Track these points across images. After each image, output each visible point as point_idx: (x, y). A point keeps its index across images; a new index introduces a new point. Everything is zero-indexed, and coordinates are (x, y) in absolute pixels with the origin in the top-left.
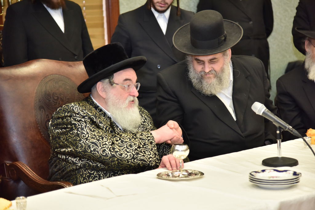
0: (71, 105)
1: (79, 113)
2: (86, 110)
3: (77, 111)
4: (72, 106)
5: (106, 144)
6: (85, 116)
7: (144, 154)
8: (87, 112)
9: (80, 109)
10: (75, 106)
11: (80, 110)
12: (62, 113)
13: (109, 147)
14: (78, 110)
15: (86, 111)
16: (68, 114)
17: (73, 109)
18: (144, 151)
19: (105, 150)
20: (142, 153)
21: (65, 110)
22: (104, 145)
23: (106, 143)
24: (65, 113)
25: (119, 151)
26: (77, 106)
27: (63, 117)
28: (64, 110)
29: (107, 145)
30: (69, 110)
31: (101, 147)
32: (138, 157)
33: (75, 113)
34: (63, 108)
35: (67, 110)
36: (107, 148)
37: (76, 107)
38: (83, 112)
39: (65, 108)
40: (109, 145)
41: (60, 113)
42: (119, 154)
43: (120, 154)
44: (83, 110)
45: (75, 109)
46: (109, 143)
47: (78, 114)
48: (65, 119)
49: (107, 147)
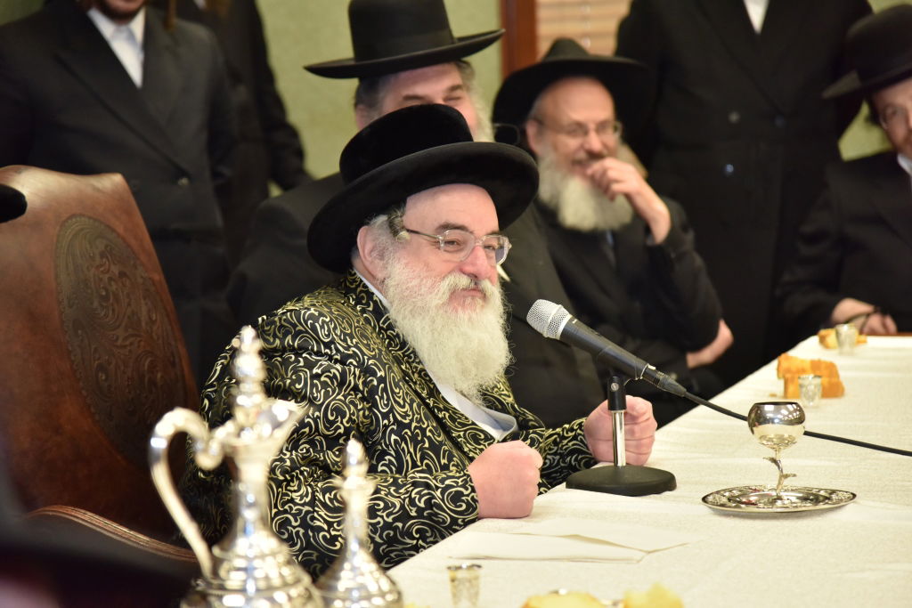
0: (309, 312)
1: (332, 342)
2: (354, 338)
3: (328, 336)
4: (311, 316)
5: (292, 501)
6: (350, 356)
7: (418, 539)
8: (357, 343)
9: (335, 328)
10: (322, 318)
11: (336, 335)
12: (275, 336)
13: (301, 511)
14: (329, 330)
15: (354, 341)
16: (293, 341)
17: (314, 328)
18: (417, 531)
19: (287, 521)
20: (414, 538)
21: (286, 327)
22: (289, 501)
23: (294, 495)
24: (285, 336)
25: (326, 527)
26: (328, 320)
27: (275, 350)
28: (282, 326)
29: (296, 504)
30: (300, 328)
31: (276, 510)
32: (392, 551)
33: (319, 341)
34: (280, 319)
35: (294, 326)
36: (295, 516)
37: (323, 322)
38: (345, 341)
39: (285, 320)
40: (303, 505)
41: (269, 335)
42: (324, 537)
43: (328, 537)
44: (345, 334)
45: (322, 327)
46: (302, 497)
47: (327, 345)
48: (279, 359)
49: (293, 512)
